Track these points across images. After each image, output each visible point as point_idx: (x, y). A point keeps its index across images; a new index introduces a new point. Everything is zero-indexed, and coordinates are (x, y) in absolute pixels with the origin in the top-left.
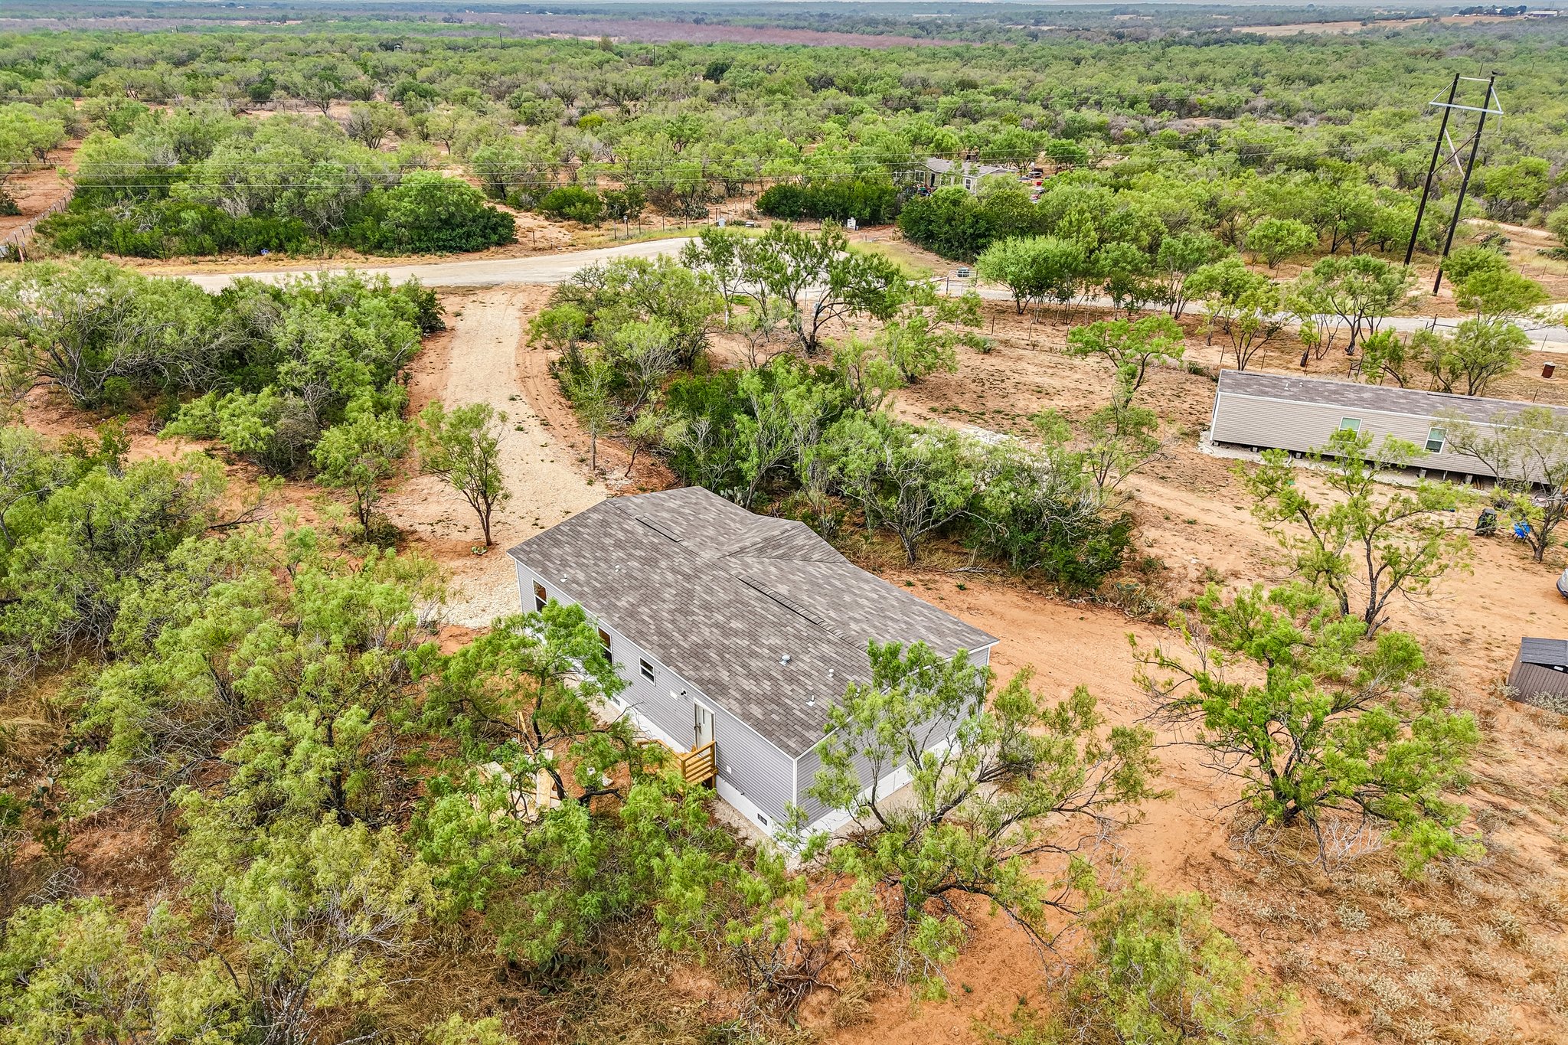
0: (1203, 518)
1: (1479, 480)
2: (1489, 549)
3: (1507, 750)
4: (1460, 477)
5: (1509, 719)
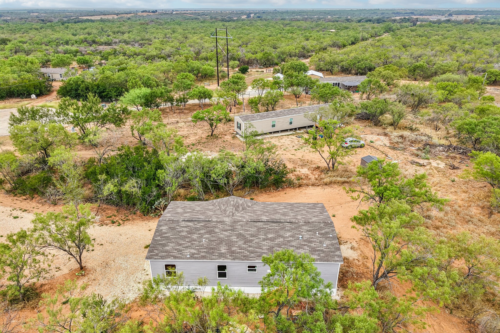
1: (300, 128)
4: (296, 129)
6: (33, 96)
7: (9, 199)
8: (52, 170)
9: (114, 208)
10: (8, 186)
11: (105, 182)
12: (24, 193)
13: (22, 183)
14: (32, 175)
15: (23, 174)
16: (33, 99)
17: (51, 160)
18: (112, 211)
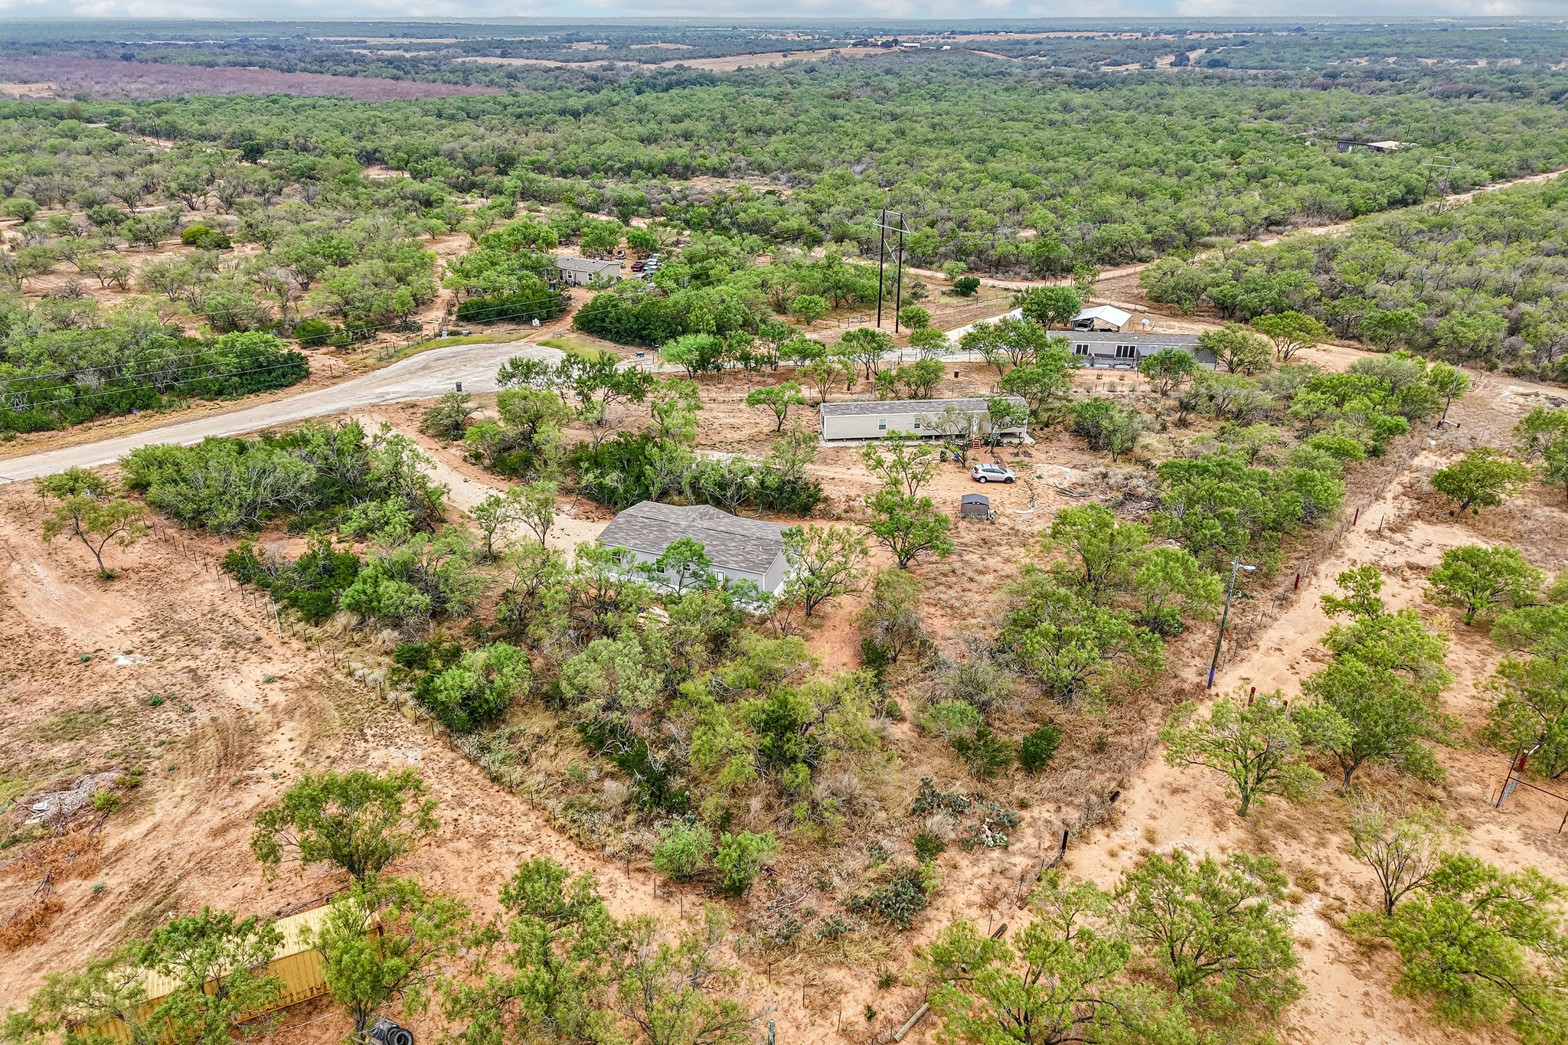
0: (837, 476)
1: (938, 437)
2: (946, 466)
3: (963, 534)
4: (930, 437)
5: (962, 524)
6: (536, 322)
7: (486, 477)
8: (537, 450)
9: (595, 504)
10: (487, 462)
11: (587, 471)
12: (503, 473)
13: (503, 461)
14: (514, 452)
15: (505, 450)
16: (535, 328)
17: (536, 437)
18: (590, 506)
